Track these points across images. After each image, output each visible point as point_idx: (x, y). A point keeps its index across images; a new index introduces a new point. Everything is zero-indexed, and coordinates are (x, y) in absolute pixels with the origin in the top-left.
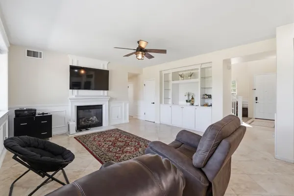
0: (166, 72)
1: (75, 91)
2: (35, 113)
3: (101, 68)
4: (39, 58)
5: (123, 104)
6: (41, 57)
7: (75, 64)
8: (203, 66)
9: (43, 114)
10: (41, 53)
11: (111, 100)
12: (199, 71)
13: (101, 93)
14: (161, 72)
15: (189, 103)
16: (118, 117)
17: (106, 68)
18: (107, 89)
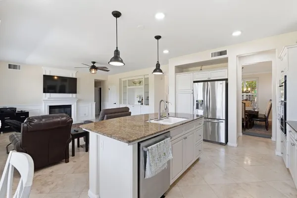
0: (124, 80)
1: (48, 94)
2: (16, 111)
3: (70, 76)
4: (18, 70)
5: (90, 104)
6: (19, 69)
7: (48, 74)
8: (146, 77)
9: (22, 111)
10: (19, 66)
11: (78, 101)
12: (143, 80)
13: (70, 95)
14: (120, 79)
15: (140, 103)
16: (85, 115)
17: (74, 76)
18: (75, 92)
